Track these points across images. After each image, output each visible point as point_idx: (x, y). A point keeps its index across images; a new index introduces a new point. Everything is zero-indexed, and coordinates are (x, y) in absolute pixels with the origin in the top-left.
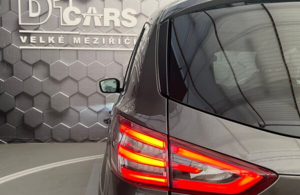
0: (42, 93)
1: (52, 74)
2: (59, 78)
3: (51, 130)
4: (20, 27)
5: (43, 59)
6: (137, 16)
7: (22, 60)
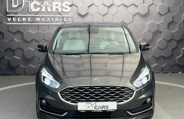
0: (19, 48)
1: (24, 38)
2: (29, 40)
3: (25, 68)
4: (7, 13)
5: (20, 30)
6: (70, 6)
7: (8, 31)
